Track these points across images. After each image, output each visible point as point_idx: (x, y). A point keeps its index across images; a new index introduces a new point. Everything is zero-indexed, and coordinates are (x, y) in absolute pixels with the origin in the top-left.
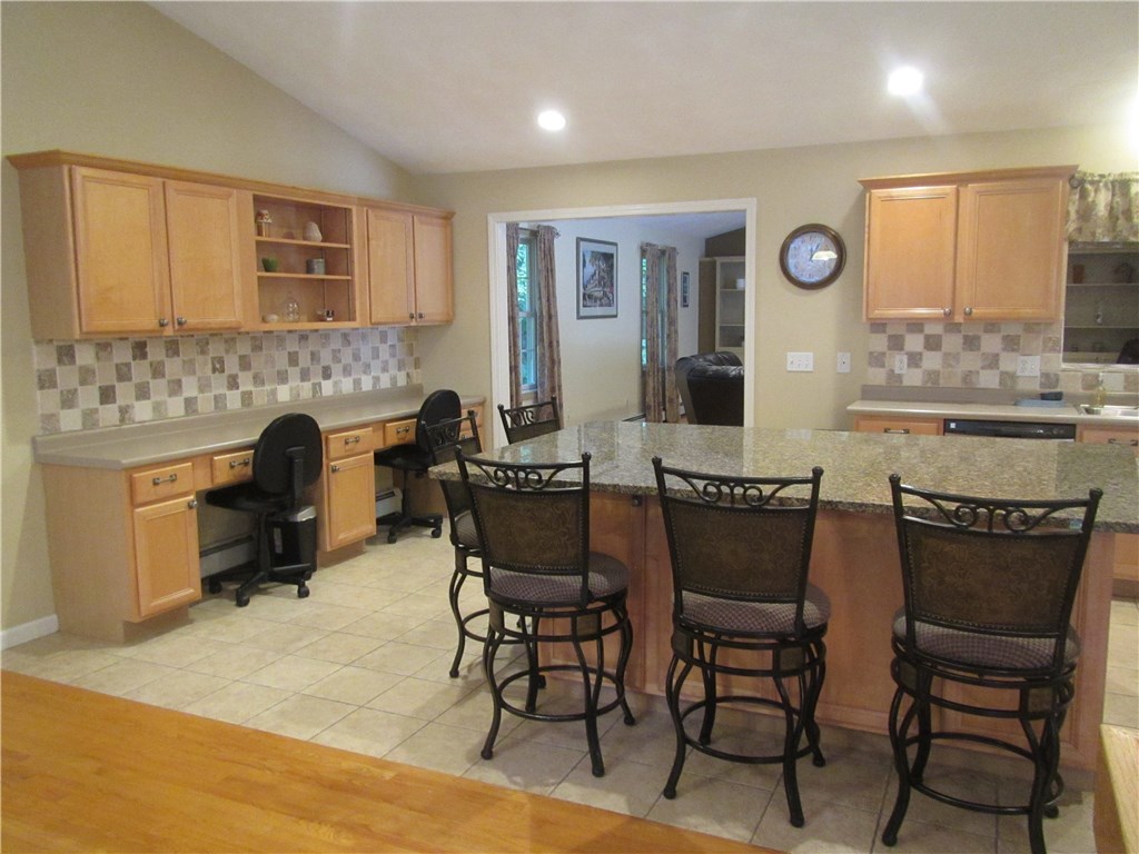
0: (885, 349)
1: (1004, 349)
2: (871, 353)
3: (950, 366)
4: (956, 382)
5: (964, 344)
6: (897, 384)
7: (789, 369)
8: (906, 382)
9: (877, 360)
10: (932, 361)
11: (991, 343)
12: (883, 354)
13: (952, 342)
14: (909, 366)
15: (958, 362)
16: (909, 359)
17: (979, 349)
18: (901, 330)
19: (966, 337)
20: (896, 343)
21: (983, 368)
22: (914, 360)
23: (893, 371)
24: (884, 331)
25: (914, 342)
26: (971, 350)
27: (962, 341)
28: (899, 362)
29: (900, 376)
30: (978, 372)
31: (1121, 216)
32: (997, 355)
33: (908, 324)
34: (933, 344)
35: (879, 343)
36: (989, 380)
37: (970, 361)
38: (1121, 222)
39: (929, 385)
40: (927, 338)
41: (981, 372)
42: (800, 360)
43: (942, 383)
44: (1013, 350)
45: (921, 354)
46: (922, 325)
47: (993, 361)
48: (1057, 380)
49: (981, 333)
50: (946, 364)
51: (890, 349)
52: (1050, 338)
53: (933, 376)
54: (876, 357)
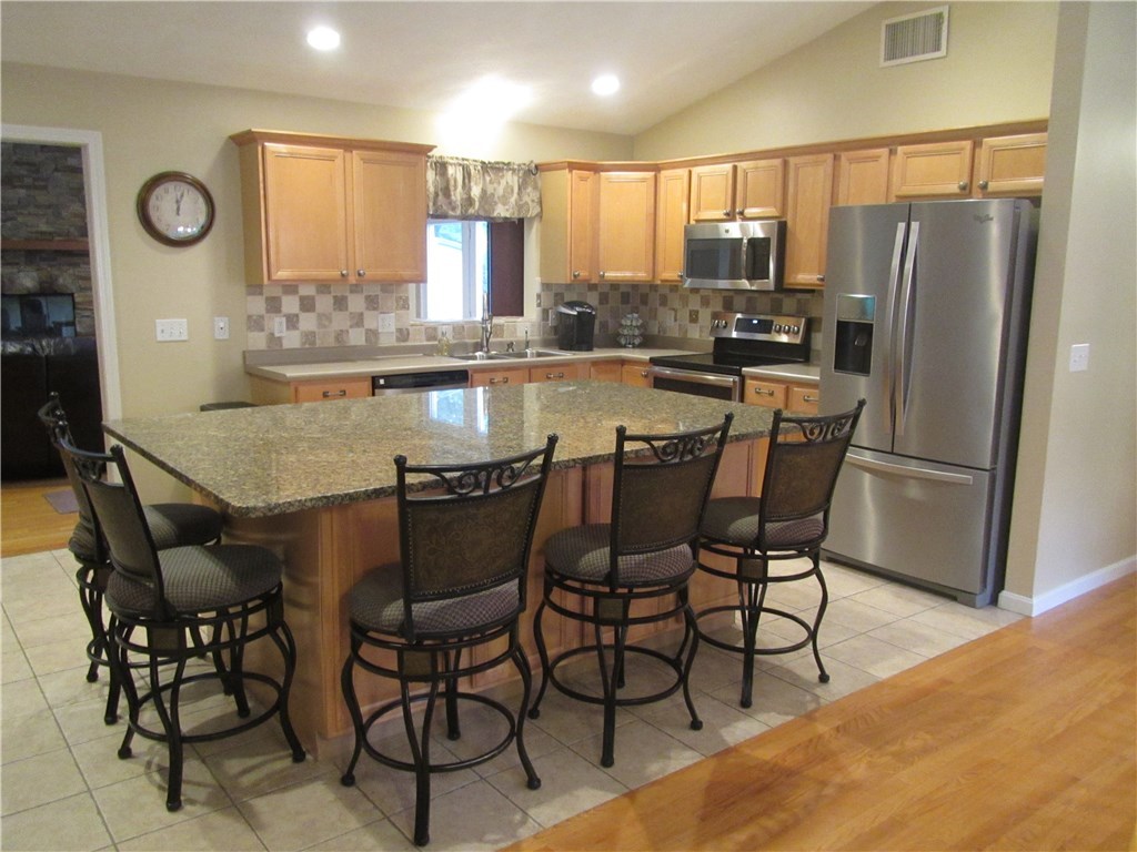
0: (263, 312)
1: (367, 308)
2: (249, 317)
3: (325, 327)
4: (331, 342)
5: (335, 304)
6: (278, 348)
7: (159, 339)
8: (286, 345)
9: (256, 323)
10: (308, 322)
11: (356, 303)
12: (262, 317)
13: (324, 303)
14: (288, 328)
15: (331, 321)
16: (287, 321)
17: (347, 309)
18: (276, 292)
19: (335, 297)
20: (274, 306)
21: (351, 327)
22: (292, 321)
23: (272, 334)
24: (261, 294)
25: (290, 304)
26: (341, 310)
27: (332, 301)
28: (278, 325)
29: (280, 338)
30: (348, 331)
31: (440, 193)
32: (362, 314)
33: (284, 286)
34: (307, 305)
35: (257, 305)
36: (356, 338)
37: (340, 321)
38: (441, 197)
39: (307, 346)
40: (302, 299)
41: (350, 331)
42: (172, 328)
43: (318, 343)
44: (375, 309)
45: (297, 316)
46: (297, 286)
47: (358, 320)
48: (408, 334)
49: (347, 294)
50: (321, 325)
51: (268, 311)
52: (401, 298)
53: (309, 337)
54: (255, 321)
